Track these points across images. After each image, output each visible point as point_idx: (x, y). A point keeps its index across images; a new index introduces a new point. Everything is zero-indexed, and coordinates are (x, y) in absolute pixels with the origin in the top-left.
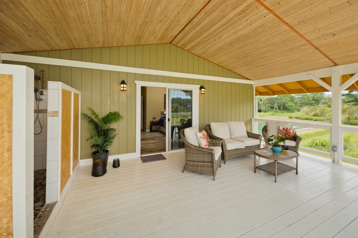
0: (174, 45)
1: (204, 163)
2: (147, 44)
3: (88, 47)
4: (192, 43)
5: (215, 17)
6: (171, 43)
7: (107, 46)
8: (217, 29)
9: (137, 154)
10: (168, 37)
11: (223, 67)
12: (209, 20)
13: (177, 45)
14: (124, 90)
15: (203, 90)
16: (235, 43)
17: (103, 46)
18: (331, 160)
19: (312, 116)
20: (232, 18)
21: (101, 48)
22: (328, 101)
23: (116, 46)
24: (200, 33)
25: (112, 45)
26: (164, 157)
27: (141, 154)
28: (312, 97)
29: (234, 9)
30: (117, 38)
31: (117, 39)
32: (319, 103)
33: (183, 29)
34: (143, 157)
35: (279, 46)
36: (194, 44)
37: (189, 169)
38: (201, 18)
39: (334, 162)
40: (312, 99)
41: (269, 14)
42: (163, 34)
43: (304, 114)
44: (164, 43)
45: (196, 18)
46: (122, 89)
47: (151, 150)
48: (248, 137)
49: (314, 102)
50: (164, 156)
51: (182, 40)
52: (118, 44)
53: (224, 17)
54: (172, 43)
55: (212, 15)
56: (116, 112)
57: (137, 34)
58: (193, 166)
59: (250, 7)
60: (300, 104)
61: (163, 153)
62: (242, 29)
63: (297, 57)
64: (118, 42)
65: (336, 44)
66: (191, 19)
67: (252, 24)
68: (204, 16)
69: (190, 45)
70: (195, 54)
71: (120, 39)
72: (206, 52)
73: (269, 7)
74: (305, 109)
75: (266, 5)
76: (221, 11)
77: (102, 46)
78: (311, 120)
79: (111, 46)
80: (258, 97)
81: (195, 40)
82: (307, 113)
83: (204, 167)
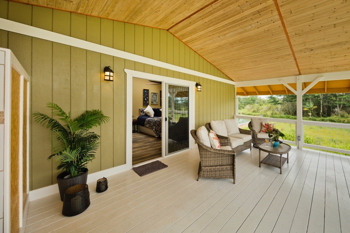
0: (171, 33)
1: (223, 166)
2: (140, 24)
3: (46, 5)
4: (194, 35)
5: (230, 11)
6: (168, 30)
7: (82, 12)
8: (226, 24)
9: (129, 165)
10: (169, 23)
11: (214, 66)
12: (222, 13)
13: (175, 35)
14: (110, 80)
15: (199, 87)
16: (237, 43)
17: (75, 11)
18: (296, 147)
19: (252, 112)
20: (246, 17)
21: (71, 12)
22: (260, 102)
23: (97, 16)
24: (207, 25)
25: (92, 12)
26: (163, 164)
27: (133, 164)
28: (251, 98)
29: (252, 7)
30: (104, 4)
31: (103, 6)
32: (254, 103)
33: (189, 17)
34: (136, 168)
35: (271, 53)
36: (195, 36)
37: (206, 175)
38: (216, 8)
39: (299, 148)
40: (251, 99)
41: (278, 21)
42: (167, 16)
43: (247, 110)
44: (160, 29)
45: (210, 7)
46: (107, 78)
47: (140, 156)
48: (240, 133)
49: (252, 102)
50: (162, 162)
51: (182, 29)
52: (101, 14)
53: (239, 13)
54: (170, 30)
55: (228, 7)
56: (95, 111)
57: (136, 6)
58: (210, 171)
59: (267, 9)
60: (244, 103)
61: (159, 159)
62: (249, 31)
63: (278, 65)
64: (102, 11)
65: (309, 57)
66: (204, 6)
67: (260, 27)
68: (220, 7)
69: (191, 37)
70: (192, 48)
71: (108, 7)
72: (205, 48)
73: (282, 14)
74: (248, 107)
75: (280, 10)
76: (239, 6)
77: (73, 10)
78: (252, 115)
79: (89, 14)
80: (239, 96)
81: (198, 32)
82: (249, 110)
83: (223, 170)
